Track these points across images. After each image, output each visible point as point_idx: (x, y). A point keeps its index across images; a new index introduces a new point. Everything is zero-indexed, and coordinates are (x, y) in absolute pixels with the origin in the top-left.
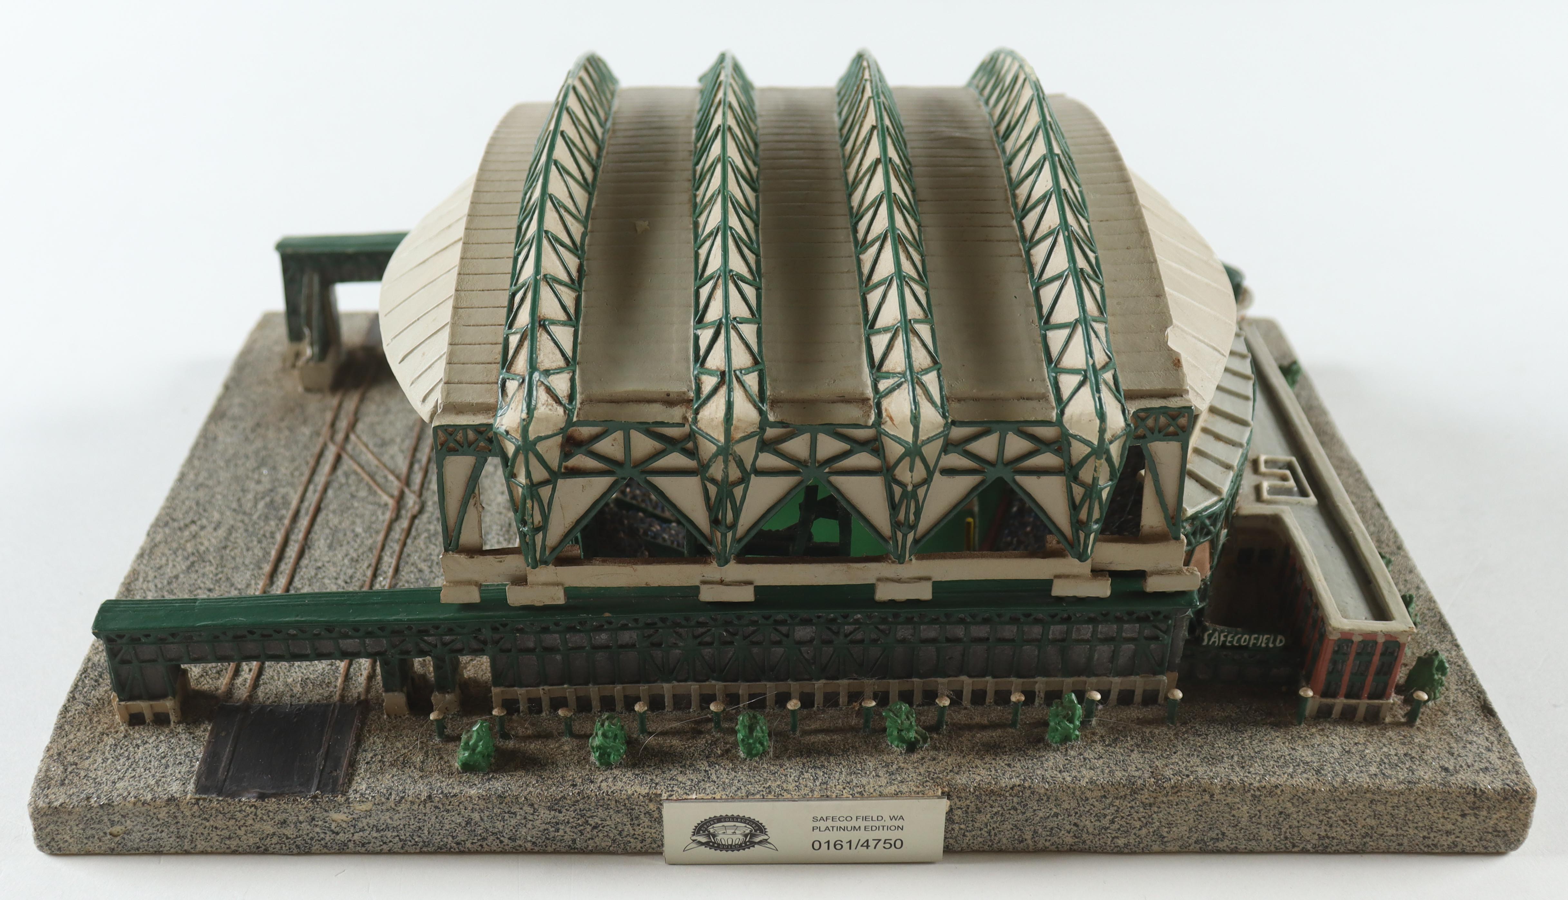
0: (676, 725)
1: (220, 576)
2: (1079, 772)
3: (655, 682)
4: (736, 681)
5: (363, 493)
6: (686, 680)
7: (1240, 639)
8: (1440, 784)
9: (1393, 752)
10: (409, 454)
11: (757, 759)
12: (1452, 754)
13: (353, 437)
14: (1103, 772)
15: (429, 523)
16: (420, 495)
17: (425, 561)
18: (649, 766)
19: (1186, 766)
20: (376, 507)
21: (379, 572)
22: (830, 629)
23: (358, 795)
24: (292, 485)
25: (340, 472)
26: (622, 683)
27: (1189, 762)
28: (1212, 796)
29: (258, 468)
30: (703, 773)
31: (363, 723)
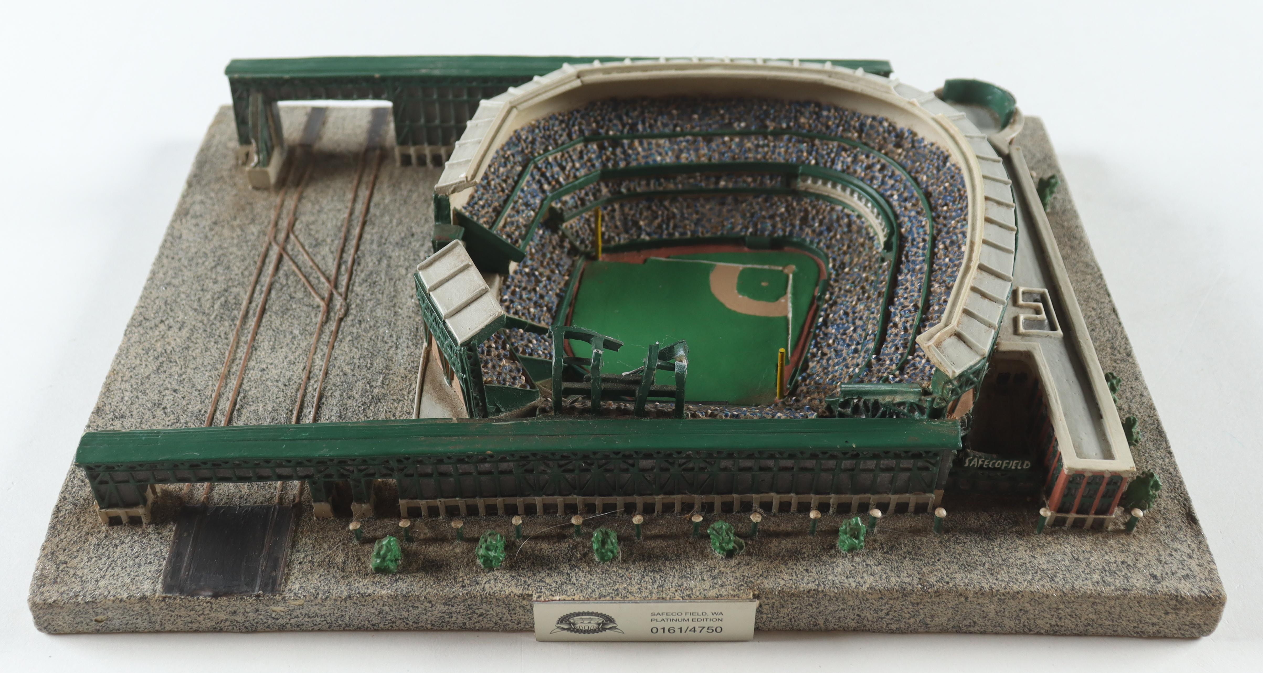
0: (545, 529)
1: (184, 376)
2: (862, 578)
3: (529, 495)
4: (593, 495)
5: (299, 295)
6: (553, 495)
7: (994, 464)
8: (1149, 591)
9: (1113, 560)
10: (337, 255)
11: (608, 563)
12: (1160, 562)
13: (292, 237)
14: (881, 577)
15: (353, 325)
16: (346, 299)
17: (348, 364)
18: (523, 569)
19: (947, 574)
20: (310, 309)
21: (312, 375)
22: (667, 461)
23: (292, 595)
24: (241, 284)
25: (281, 273)
26: (502, 496)
27: (949, 569)
28: (966, 598)
29: (215, 267)
30: (565, 576)
31: (297, 525)
